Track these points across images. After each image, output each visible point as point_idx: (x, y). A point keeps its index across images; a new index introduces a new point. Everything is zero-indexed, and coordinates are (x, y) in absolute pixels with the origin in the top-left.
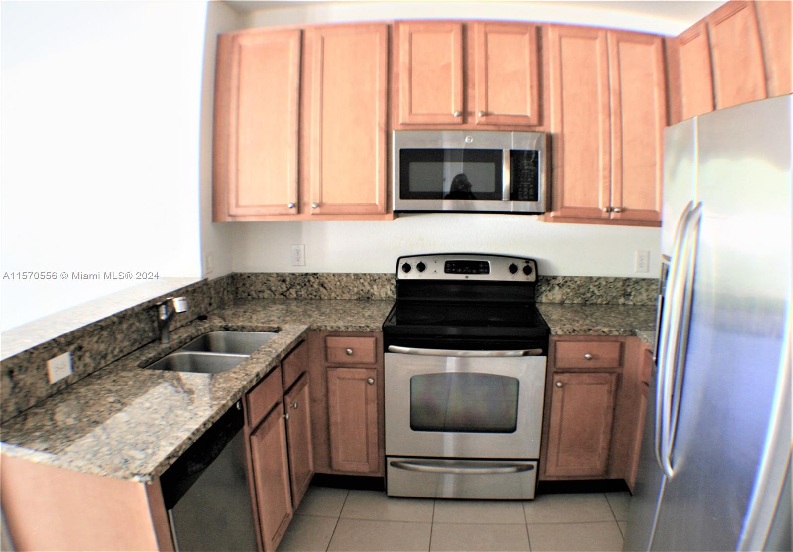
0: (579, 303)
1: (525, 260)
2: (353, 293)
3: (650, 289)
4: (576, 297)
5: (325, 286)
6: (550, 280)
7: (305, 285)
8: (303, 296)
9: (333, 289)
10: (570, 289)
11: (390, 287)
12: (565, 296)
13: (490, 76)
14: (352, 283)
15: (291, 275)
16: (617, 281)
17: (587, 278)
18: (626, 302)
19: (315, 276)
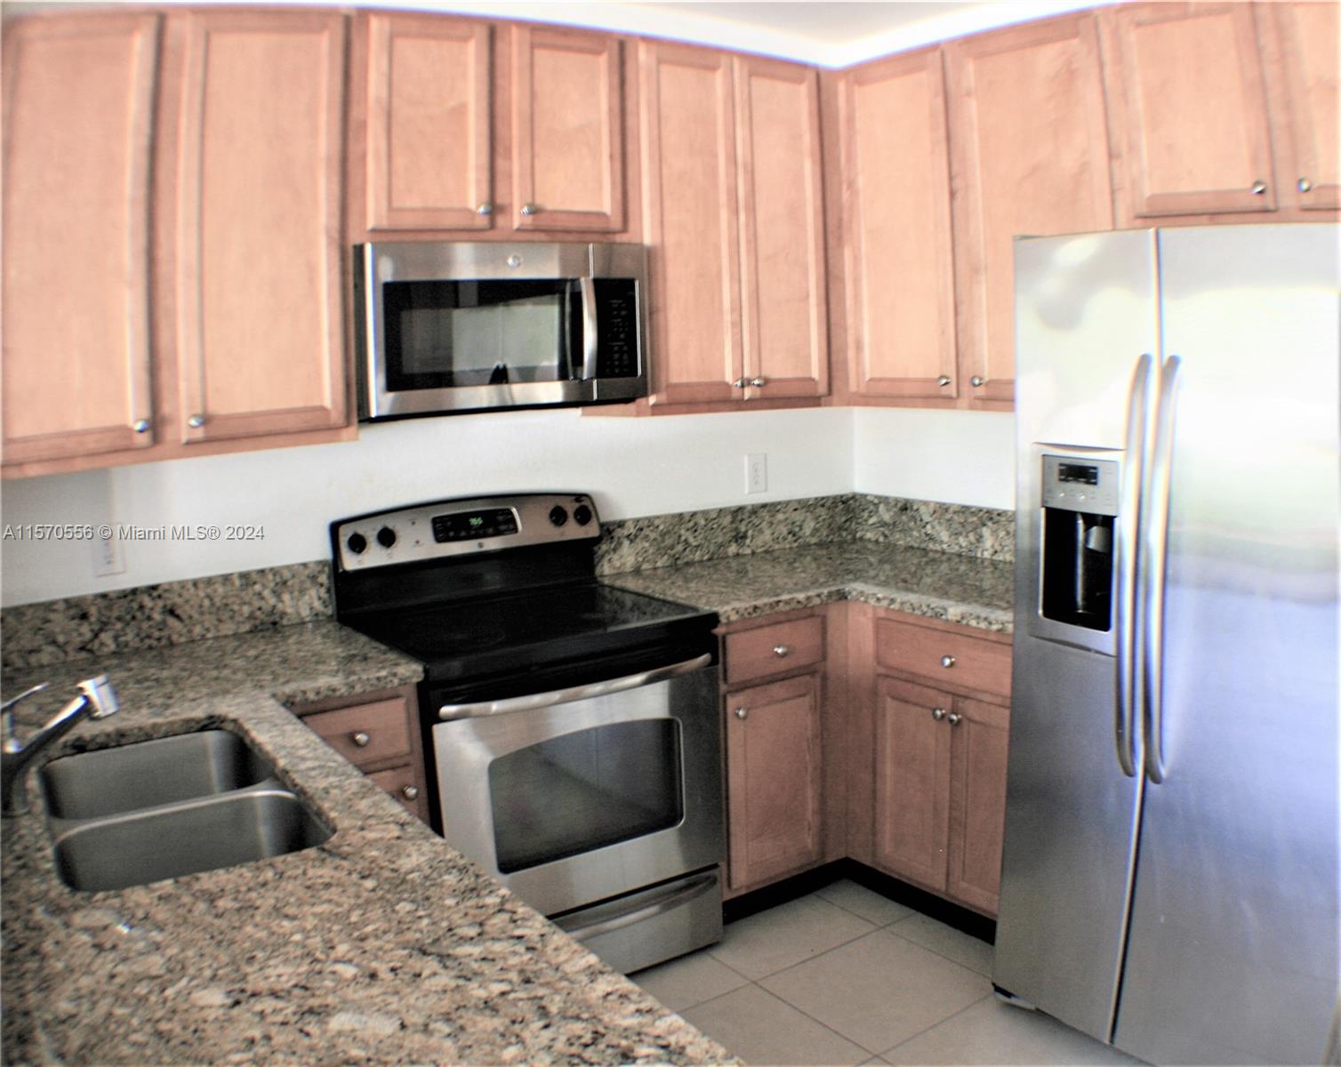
0: (666, 565)
1: (573, 498)
2: (241, 619)
3: (775, 522)
4: (660, 554)
5: (178, 612)
6: (614, 530)
7: (134, 618)
8: (131, 644)
9: (196, 616)
10: (647, 541)
11: (318, 591)
12: (641, 556)
13: (537, 132)
14: (237, 596)
15: (99, 601)
16: (722, 514)
17: (673, 516)
18: (741, 551)
19: (155, 594)
